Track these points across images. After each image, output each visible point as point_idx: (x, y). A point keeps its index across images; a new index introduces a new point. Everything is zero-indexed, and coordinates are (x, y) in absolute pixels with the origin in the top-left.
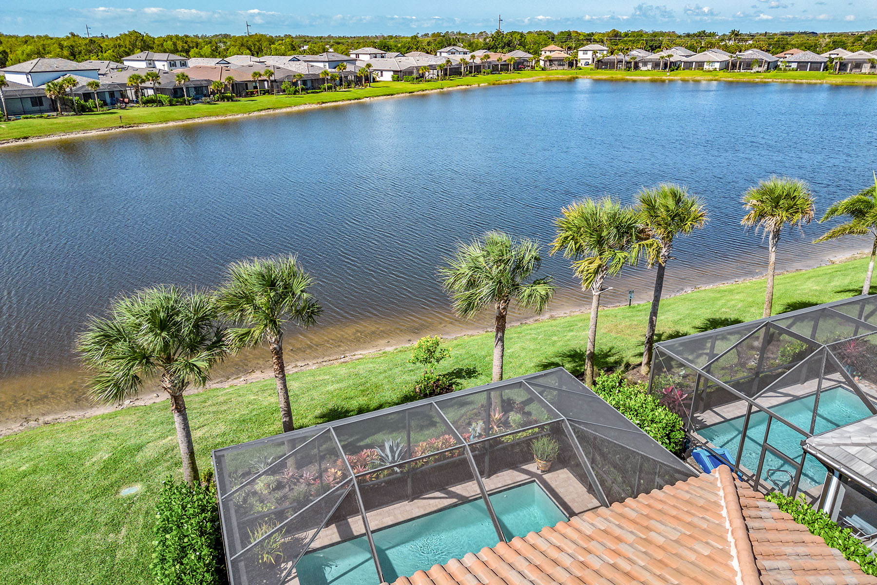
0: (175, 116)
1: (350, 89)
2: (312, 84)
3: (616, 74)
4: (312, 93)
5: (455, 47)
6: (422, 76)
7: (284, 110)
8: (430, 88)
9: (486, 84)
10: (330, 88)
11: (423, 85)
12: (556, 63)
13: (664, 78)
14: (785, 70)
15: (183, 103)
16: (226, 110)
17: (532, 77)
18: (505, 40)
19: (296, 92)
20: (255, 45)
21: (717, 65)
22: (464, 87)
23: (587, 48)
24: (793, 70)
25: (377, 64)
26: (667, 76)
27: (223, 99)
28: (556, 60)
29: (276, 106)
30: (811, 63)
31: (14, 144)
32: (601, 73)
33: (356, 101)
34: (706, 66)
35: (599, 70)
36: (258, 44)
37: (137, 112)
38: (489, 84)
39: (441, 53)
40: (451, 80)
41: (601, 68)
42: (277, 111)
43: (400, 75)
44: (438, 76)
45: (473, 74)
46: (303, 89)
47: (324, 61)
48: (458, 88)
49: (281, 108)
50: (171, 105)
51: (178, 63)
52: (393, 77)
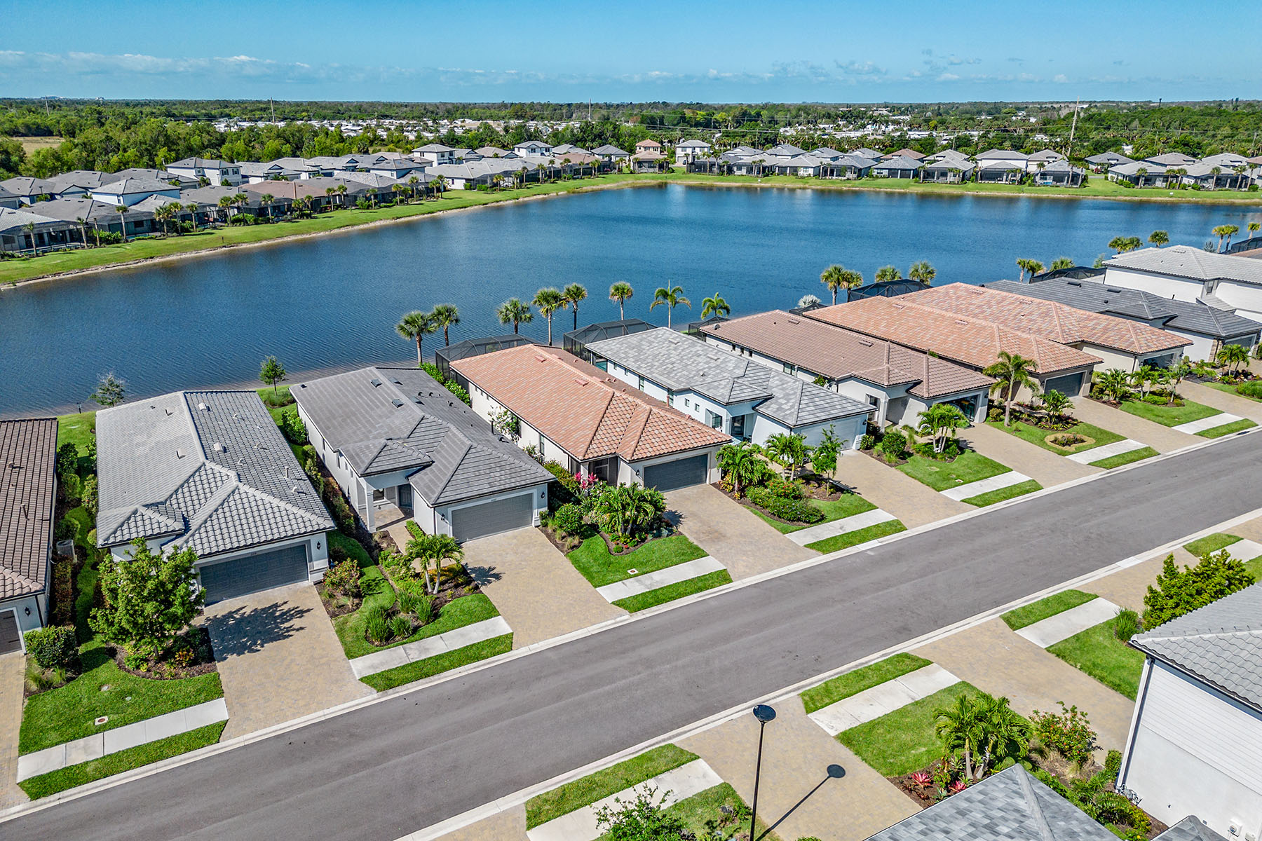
0: (265, 235)
1: (422, 202)
2: (384, 198)
3: (707, 179)
4: (385, 207)
5: (535, 142)
6: (496, 185)
7: (362, 227)
8: (504, 199)
9: (565, 192)
10: (402, 201)
11: (497, 196)
12: (646, 165)
13: (755, 185)
14: (877, 177)
15: (267, 221)
16: (309, 228)
17: (618, 182)
18: (595, 132)
19: (369, 207)
20: (293, 135)
21: (811, 171)
22: (541, 197)
23: (686, 144)
24: (884, 177)
25: (449, 170)
26: (760, 182)
27: (302, 216)
28: (646, 162)
29: (354, 223)
30: (901, 170)
31: (145, 263)
32: (693, 178)
33: (430, 215)
34: (801, 172)
35: (692, 174)
36: (298, 134)
37: (230, 231)
38: (569, 192)
39: (519, 148)
40: (528, 188)
41: (694, 171)
42: (356, 228)
43: (472, 184)
44: (514, 183)
45: (552, 180)
46: (376, 204)
47: (391, 170)
48: (535, 197)
49: (358, 224)
50: (256, 223)
51: (230, 171)
52: (465, 185)
